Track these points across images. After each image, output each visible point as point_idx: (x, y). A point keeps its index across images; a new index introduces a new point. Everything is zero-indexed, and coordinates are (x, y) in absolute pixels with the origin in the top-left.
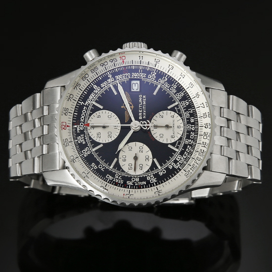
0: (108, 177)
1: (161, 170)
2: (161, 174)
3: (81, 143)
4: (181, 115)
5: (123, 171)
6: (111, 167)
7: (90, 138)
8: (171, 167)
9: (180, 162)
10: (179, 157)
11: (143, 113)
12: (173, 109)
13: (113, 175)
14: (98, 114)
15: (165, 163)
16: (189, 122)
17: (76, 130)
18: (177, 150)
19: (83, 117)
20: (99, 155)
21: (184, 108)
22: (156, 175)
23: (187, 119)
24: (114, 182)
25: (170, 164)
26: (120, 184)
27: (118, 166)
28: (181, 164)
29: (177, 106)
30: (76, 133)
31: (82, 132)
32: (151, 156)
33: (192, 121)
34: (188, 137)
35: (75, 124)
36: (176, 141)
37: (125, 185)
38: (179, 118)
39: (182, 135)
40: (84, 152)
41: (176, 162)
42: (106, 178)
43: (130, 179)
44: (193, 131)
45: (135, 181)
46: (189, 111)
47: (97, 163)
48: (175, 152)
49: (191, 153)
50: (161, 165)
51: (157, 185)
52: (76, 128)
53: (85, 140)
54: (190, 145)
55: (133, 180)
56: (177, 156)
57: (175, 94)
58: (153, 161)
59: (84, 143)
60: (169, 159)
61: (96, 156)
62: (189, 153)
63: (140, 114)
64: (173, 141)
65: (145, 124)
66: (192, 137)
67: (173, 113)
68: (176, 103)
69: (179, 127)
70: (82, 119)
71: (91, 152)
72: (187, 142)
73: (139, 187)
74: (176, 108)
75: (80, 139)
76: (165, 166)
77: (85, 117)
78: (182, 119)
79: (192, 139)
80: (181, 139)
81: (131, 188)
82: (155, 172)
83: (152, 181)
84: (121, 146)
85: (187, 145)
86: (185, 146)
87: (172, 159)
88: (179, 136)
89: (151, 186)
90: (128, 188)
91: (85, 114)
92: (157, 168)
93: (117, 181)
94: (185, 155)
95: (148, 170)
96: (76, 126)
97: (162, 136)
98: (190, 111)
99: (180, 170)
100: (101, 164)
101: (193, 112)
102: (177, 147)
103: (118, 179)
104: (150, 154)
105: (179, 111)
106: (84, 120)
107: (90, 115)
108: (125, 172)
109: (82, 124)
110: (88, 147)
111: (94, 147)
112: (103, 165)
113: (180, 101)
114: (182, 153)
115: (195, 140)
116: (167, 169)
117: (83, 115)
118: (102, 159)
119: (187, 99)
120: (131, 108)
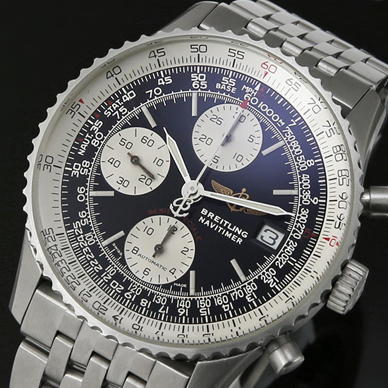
0: (132, 95)
1: (88, 194)
2: (80, 190)
3: (220, 81)
4: (166, 287)
5: (125, 126)
6: (145, 110)
7: (220, 102)
8: (81, 215)
9: (82, 236)
10: (91, 239)
11: (212, 221)
12: (185, 279)
13: (130, 106)
14: (256, 140)
15: (96, 209)
16: (144, 294)
17: (249, 85)
18: (106, 243)
19: (267, 110)
20: (180, 100)
21: (175, 300)
22: (82, 180)
23: (152, 295)
24: (116, 99)
25: (88, 216)
26: (107, 107)
27: (140, 122)
28: (76, 236)
29: (187, 290)
30: (244, 83)
31: (240, 94)
32: (123, 191)
33: (144, 302)
34: (118, 277)
35: (262, 89)
36: (123, 251)
37: (98, 115)
38: (163, 282)
39: (127, 268)
40: (202, 77)
41: (87, 229)
42: (131, 89)
43: (104, 130)
44: (123, 292)
45: (94, 137)
46: (166, 306)
47: (166, 89)
48: (105, 238)
49: (86, 264)
50: (96, 199)
51: (65, 171)
52: (253, 87)
53: (222, 91)
54: (101, 272)
55: (99, 136)
56: (94, 236)
57: (212, 300)
58: (112, 189)
59: (218, 86)
60: (98, 219)
61: (182, 93)
62: (89, 262)
63: (211, 215)
64: (127, 246)
65: (185, 206)
66: (114, 284)
67: (179, 275)
68: (192, 291)
69: (146, 271)
70: (264, 108)
71: (193, 89)
72: (110, 269)
73: (80, 139)
74: (185, 286)
75: (228, 83)
76: (90, 206)
77: (264, 113)
78: (159, 286)
79: (110, 281)
80: (123, 262)
81: (87, 123)
82: (90, 182)
83: (77, 167)
84: (172, 145)
85: (104, 267)
86: (104, 262)
87: (94, 226)
88: (129, 263)
89: (68, 160)
90: (90, 118)
91: (270, 118)
92: (96, 189)
93: (115, 106)
94: (88, 253)
95: (100, 172)
96: (257, 88)
97: (149, 231)
98: (164, 309)
99: (67, 228)
100: (162, 95)
101: (158, 313)
102: (110, 246)
103: (117, 109)
104: (128, 191)
105: (176, 289)
106: (259, 109)
107: (263, 126)
108: (123, 128)
109: (254, 101)
110: (207, 90)
111: (200, 99)
112: (158, 97)
113: (194, 302)
114: (95, 249)
115: (106, 286)
116: (83, 206)
117: (270, 112)
118: (170, 102)
119: (190, 315)
120: (232, 205)
